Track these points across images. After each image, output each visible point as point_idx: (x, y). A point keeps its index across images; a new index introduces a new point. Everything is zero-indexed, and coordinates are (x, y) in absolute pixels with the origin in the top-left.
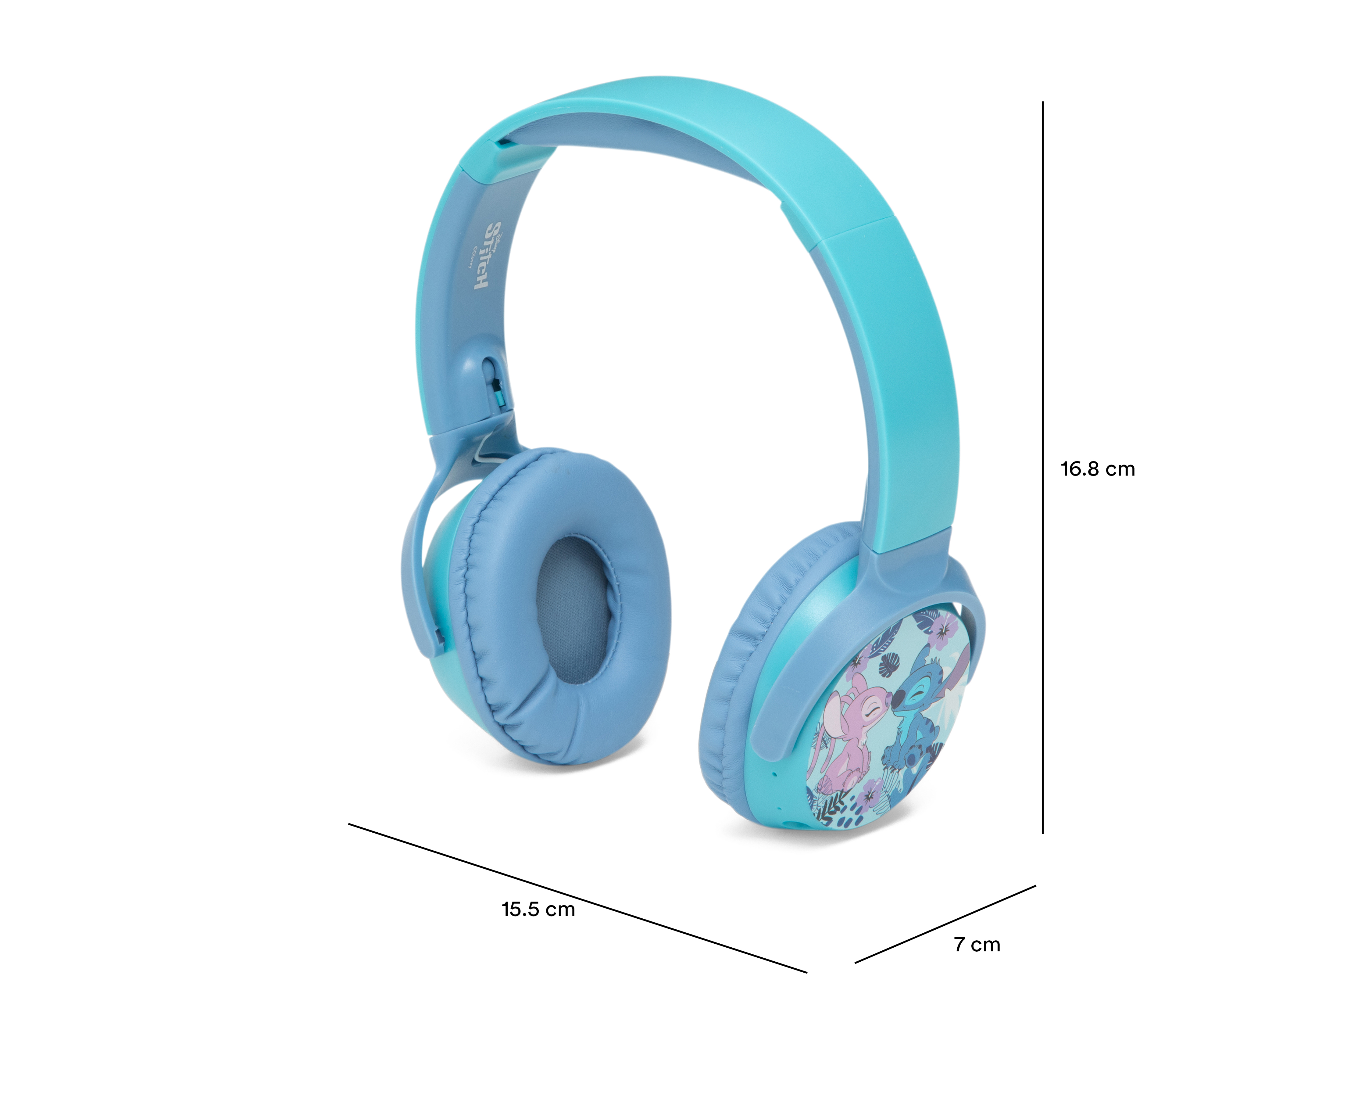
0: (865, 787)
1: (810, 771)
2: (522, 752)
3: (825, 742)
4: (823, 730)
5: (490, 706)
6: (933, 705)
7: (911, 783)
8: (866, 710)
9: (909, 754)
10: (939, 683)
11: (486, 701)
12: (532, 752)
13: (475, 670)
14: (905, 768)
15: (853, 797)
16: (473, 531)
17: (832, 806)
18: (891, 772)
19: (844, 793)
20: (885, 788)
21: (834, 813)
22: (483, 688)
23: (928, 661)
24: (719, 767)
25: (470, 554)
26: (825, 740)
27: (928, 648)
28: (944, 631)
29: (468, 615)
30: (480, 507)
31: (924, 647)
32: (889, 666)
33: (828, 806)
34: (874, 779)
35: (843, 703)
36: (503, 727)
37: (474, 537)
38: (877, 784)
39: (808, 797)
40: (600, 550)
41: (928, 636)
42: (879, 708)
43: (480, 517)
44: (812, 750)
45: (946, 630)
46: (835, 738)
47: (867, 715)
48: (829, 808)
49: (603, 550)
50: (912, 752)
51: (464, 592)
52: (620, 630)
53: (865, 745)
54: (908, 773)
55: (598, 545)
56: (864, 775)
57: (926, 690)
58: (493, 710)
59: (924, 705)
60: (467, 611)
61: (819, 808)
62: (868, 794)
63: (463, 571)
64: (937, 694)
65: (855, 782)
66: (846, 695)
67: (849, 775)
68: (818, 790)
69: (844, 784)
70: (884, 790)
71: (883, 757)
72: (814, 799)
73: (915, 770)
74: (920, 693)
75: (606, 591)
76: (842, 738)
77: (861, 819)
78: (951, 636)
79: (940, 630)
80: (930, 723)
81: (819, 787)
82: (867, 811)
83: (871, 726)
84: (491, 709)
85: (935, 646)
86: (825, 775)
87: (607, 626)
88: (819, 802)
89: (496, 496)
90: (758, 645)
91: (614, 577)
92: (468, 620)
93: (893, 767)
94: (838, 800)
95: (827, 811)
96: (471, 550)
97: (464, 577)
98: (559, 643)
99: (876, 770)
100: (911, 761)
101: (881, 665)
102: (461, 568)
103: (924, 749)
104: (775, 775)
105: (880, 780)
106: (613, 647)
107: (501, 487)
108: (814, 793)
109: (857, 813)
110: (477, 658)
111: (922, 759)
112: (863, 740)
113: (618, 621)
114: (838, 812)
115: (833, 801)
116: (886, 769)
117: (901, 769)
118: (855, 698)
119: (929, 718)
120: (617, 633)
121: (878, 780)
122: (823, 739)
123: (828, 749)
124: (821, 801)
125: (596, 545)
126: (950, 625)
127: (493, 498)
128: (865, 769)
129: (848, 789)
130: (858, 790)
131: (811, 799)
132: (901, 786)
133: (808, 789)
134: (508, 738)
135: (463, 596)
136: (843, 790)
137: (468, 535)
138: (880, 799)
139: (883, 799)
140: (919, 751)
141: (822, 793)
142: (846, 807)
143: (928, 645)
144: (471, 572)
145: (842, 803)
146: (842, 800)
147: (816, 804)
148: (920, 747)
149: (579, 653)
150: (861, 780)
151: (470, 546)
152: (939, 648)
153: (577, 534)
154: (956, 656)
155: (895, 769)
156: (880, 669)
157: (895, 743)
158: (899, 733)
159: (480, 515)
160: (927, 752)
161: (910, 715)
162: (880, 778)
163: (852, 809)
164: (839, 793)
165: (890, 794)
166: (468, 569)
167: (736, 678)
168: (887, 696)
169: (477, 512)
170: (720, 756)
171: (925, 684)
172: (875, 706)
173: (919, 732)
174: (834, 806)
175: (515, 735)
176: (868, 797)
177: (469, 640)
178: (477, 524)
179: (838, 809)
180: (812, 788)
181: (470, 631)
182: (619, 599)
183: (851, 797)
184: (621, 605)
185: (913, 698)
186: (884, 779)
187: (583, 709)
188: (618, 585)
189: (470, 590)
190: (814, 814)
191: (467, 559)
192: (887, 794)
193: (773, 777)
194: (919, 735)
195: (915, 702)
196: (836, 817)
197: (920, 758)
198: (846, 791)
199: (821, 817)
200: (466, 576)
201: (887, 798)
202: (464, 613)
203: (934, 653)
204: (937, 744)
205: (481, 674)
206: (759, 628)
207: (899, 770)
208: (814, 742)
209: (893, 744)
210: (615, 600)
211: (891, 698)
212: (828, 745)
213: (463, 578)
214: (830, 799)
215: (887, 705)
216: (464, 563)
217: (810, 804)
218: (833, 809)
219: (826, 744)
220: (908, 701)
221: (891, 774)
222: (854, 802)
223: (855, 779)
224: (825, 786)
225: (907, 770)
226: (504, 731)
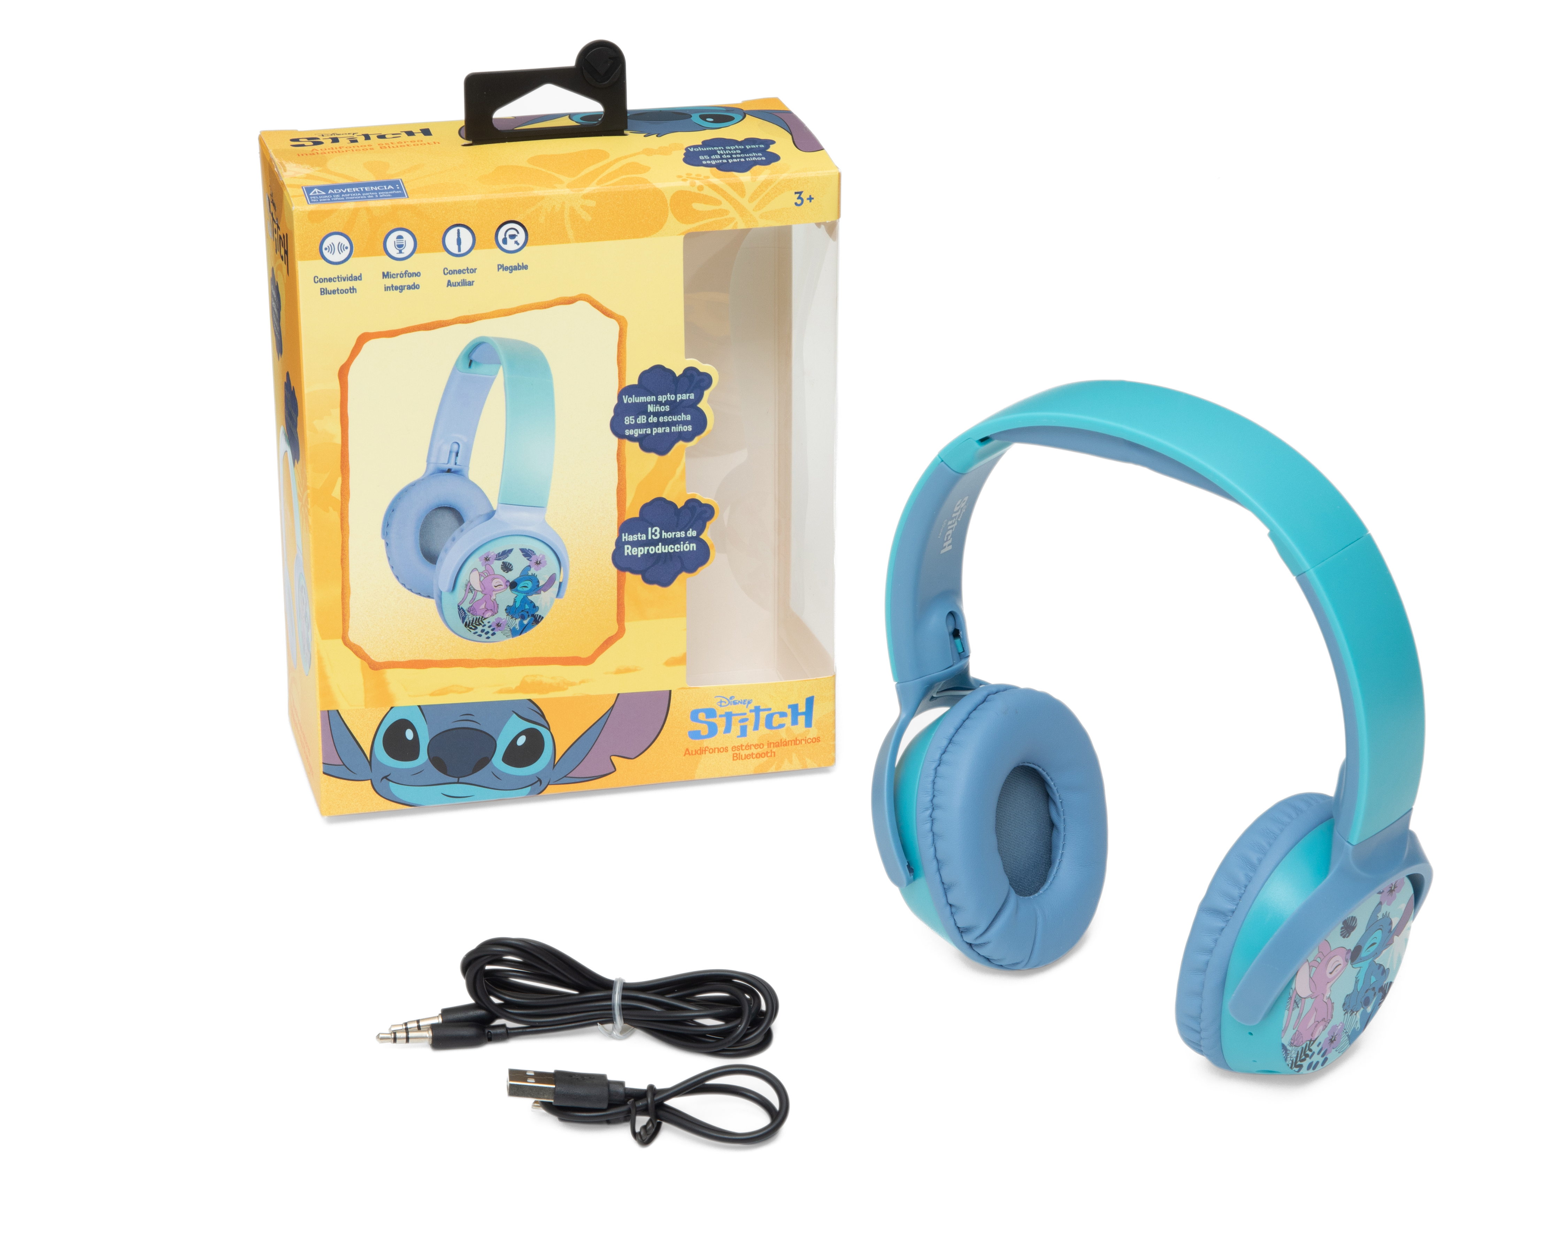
0: (1329, 1033)
1: (1284, 1031)
2: (988, 962)
3: (1296, 1003)
4: (1295, 993)
5: (958, 928)
6: (1384, 952)
7: (1366, 1020)
8: (1329, 969)
9: (1365, 997)
10: (1389, 932)
11: (956, 924)
12: (998, 964)
13: (945, 898)
14: (1362, 1009)
15: (1320, 1043)
16: (936, 774)
17: (1303, 1054)
18: (1350, 1015)
19: (1312, 1041)
20: (1345, 1029)
21: (1304, 1060)
22: (952, 913)
23: (1380, 916)
24: (1198, 1029)
25: (934, 796)
26: (1297, 1001)
27: (1380, 905)
28: (1393, 889)
29: (936, 851)
30: (939, 752)
31: (1377, 905)
32: (1348, 927)
33: (1299, 1056)
34: (1336, 1025)
35: (1311, 967)
36: (970, 945)
37: (937, 780)
38: (1339, 1028)
39: (1283, 1052)
40: (1044, 773)
41: (1380, 895)
42: (1340, 964)
43: (940, 761)
44: (1286, 1012)
45: (1395, 887)
46: (1305, 998)
47: (1331, 973)
48: (1301, 1057)
49: (1047, 773)
50: (1367, 995)
51: (932, 830)
52: (1064, 841)
53: (1329, 998)
54: (1364, 1012)
55: (1043, 769)
56: (1329, 1023)
57: (1378, 941)
58: (962, 931)
59: (1376, 954)
60: (935, 847)
61: (1292, 1059)
62: (1331, 1037)
63: (929, 812)
64: (1387, 942)
65: (1321, 1030)
66: (1314, 960)
67: (1316, 1026)
68: (1291, 1044)
69: (1312, 1035)
70: (1345, 1031)
71: (1344, 1005)
72: (1288, 1052)
73: (1369, 1009)
74: (1374, 944)
75: (1048, 804)
76: (1311, 997)
77: (1326, 1059)
78: (1398, 892)
79: (1390, 889)
80: (1382, 968)
81: (1292, 1042)
82: (1330, 1052)
83: (1334, 981)
84: (959, 930)
85: (1386, 903)
86: (1297, 1031)
87: (1051, 835)
88: (1292, 1053)
89: (953, 739)
90: (1228, 921)
91: (1057, 795)
92: (937, 855)
93: (1352, 1010)
94: (1307, 1048)
95: (1298, 1059)
96: (935, 792)
97: (931, 817)
98: (1012, 859)
99: (1338, 1016)
100: (1366, 1002)
101: (1342, 928)
102: (927, 809)
103: (1377, 990)
104: (1251, 1034)
105: (1341, 1024)
106: (1059, 857)
107: (957, 730)
108: (1288, 1048)
109: (1323, 1056)
110: (946, 889)
111: (1375, 999)
112: (1327, 995)
113: (1062, 834)
114: (1308, 1059)
115: (1304, 1051)
116: (1346, 1014)
117: (1358, 1011)
118: (1321, 961)
119: (1381, 963)
120: (1062, 844)
121: (1339, 1025)
122: (1295, 1001)
123: (1299, 1008)
124: (1293, 1052)
125: (1040, 770)
126: (1398, 882)
127: (950, 741)
128: (1329, 1018)
129: (1315, 1037)
130: (1323, 1036)
131: (1286, 1053)
132: (1359, 1025)
133: (1283, 1046)
134: (975, 953)
135: (931, 835)
136: (1311, 1039)
137: (931, 779)
138: (1341, 1040)
139: (1344, 1038)
140: (1373, 992)
141: (1295, 1046)
142: (1314, 1053)
143: (1380, 903)
144: (937, 814)
145: (1310, 1050)
146: (1311, 1048)
147: (1290, 1056)
148: (1374, 989)
149: (1028, 864)
150: (1326, 1027)
151: (934, 788)
152: (1389, 904)
153: (1025, 763)
154: (1403, 906)
155: (1353, 1012)
156: (1341, 932)
157: (1353, 991)
158: (1357, 982)
159: (940, 759)
160: (1379, 992)
161: (1365, 965)
162: (1341, 1023)
163: (1319, 1053)
164: (1308, 1042)
165: (1349, 1034)
166: (933, 809)
167: (1211, 951)
168: (1347, 953)
169: (938, 756)
170: (1198, 1019)
171: (1378, 935)
172: (1337, 963)
173: (1372, 977)
174: (1305, 1054)
175: (983, 951)
176: (1331, 1041)
177: (938, 873)
178: (938, 768)
179: (1307, 1056)
180: (1286, 1044)
181: (938, 864)
182: (1062, 814)
183: (1318, 1044)
184: (1064, 819)
185: (1368, 950)
186: (1345, 1023)
187: (1040, 920)
188: (1061, 802)
189: (936, 828)
190: (1288, 1065)
191: (932, 801)
192: (1347, 1034)
193: (1250, 1036)
194: (1373, 979)
195: (1369, 953)
196: (1305, 1064)
197: (1373, 998)
198: (1314, 1040)
199: (1293, 1066)
200: (932, 816)
201: (1347, 1038)
202: (932, 849)
203: (1385, 909)
204: (1388, 983)
205: (950, 902)
206: (1228, 906)
207: (1357, 1012)
208: (1287, 1006)
209: (1351, 993)
210: (1058, 814)
211: (1350, 954)
212: (1299, 1006)
213: (929, 818)
214: (1301, 1050)
215: (1347, 961)
216: (929, 805)
217: (1284, 1057)
218: (1303, 1057)
219: (1297, 1005)
220: (1364, 954)
221: (1350, 1017)
222: (1320, 1047)
223: (1321, 1028)
224: (1297, 1039)
225: (1363, 1011)
226: (972, 947)
